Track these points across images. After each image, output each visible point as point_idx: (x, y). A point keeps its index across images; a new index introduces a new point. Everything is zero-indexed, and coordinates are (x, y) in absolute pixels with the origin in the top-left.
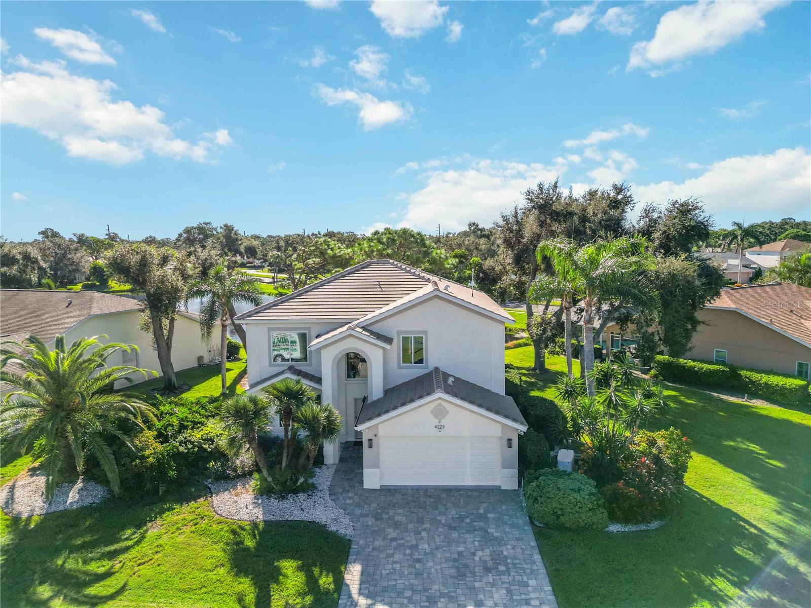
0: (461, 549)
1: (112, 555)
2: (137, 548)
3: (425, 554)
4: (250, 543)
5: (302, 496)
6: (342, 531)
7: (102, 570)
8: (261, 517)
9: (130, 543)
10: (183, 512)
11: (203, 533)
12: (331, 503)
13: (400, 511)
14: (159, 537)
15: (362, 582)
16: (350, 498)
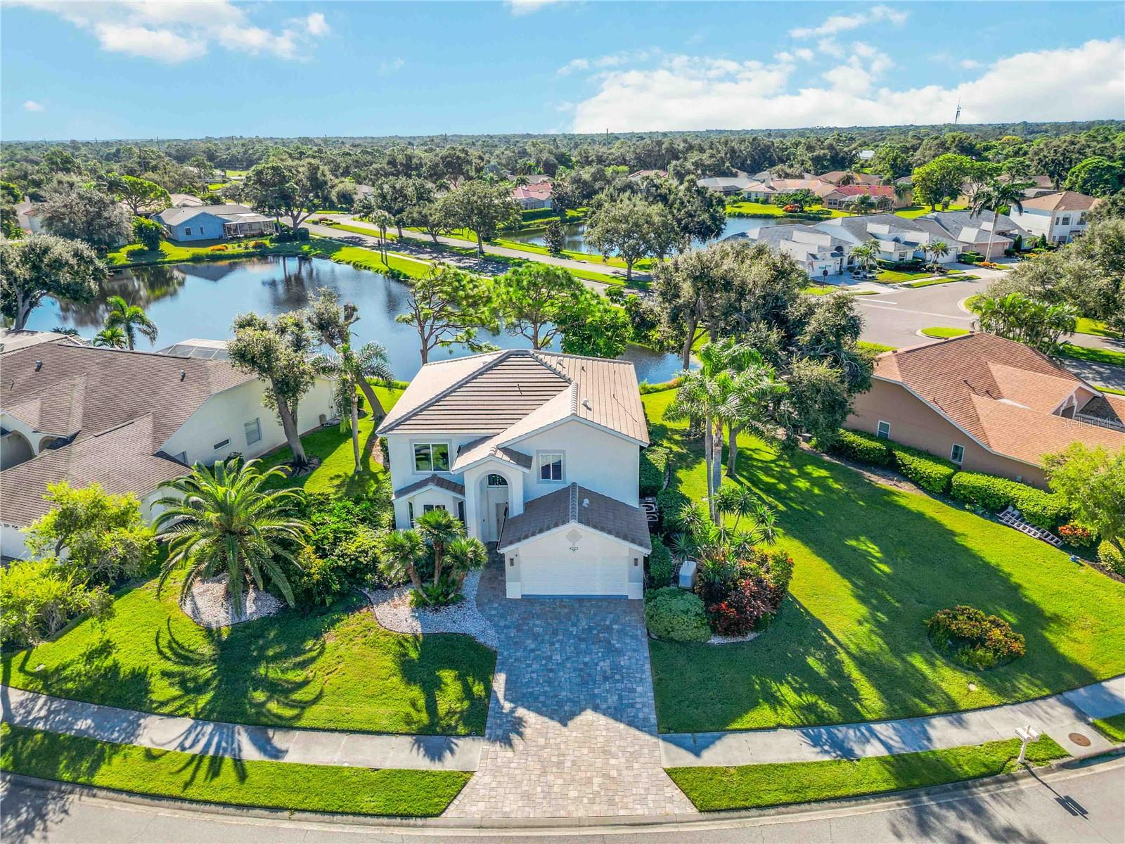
0: (587, 660)
1: (303, 665)
2: (322, 659)
3: (558, 664)
4: (414, 655)
5: (452, 608)
6: (489, 643)
7: (299, 679)
8: (420, 630)
9: (314, 654)
10: (352, 623)
11: (374, 645)
12: (479, 614)
13: (538, 622)
14: (337, 648)
15: (507, 689)
16: (495, 609)
